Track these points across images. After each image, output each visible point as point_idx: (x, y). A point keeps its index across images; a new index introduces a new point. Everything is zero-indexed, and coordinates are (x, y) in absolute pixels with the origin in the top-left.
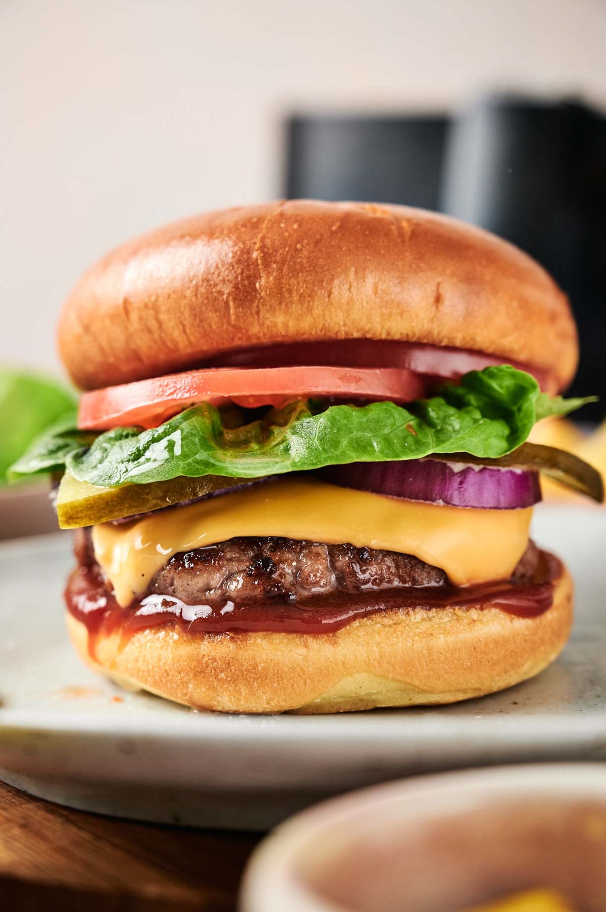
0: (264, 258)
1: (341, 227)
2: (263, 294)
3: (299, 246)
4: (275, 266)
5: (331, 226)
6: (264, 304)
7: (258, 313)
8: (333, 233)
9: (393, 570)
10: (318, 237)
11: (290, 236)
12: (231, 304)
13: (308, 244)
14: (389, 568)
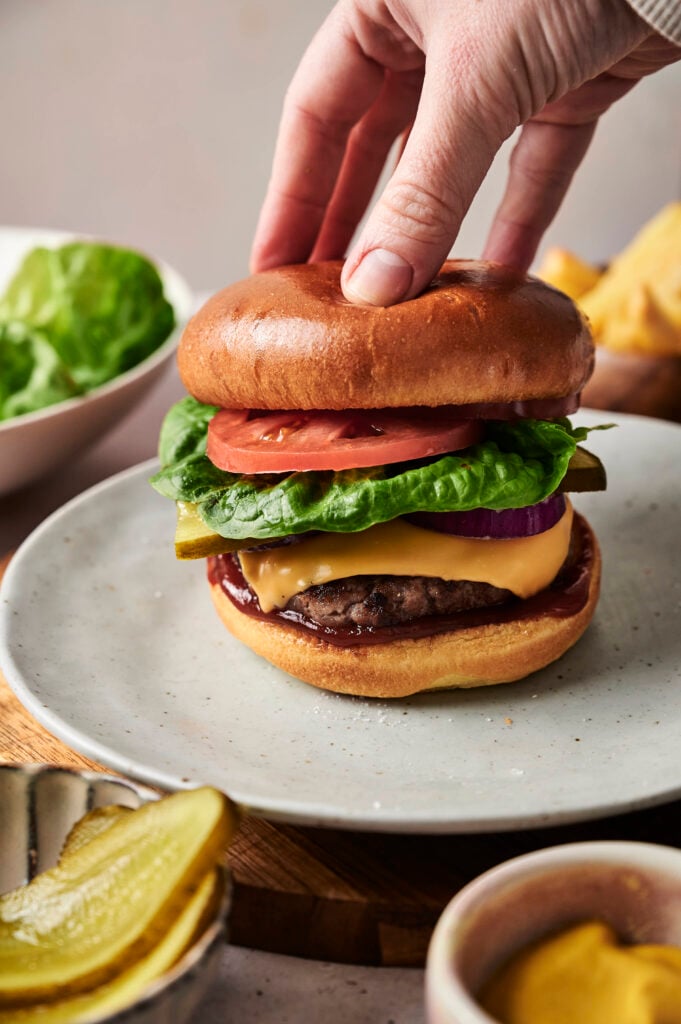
0: (377, 351)
1: (433, 320)
2: (376, 379)
3: (403, 340)
4: (385, 357)
5: (426, 319)
6: (377, 386)
7: (371, 392)
8: (428, 326)
9: (471, 592)
10: (418, 331)
11: (395, 330)
12: (350, 385)
13: (411, 338)
14: (468, 591)
